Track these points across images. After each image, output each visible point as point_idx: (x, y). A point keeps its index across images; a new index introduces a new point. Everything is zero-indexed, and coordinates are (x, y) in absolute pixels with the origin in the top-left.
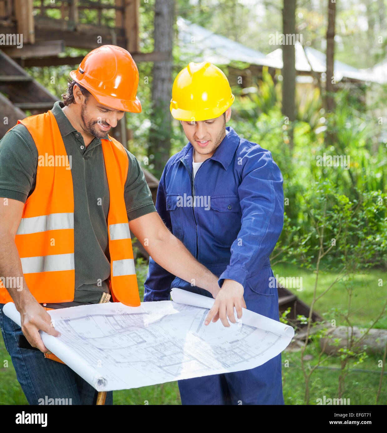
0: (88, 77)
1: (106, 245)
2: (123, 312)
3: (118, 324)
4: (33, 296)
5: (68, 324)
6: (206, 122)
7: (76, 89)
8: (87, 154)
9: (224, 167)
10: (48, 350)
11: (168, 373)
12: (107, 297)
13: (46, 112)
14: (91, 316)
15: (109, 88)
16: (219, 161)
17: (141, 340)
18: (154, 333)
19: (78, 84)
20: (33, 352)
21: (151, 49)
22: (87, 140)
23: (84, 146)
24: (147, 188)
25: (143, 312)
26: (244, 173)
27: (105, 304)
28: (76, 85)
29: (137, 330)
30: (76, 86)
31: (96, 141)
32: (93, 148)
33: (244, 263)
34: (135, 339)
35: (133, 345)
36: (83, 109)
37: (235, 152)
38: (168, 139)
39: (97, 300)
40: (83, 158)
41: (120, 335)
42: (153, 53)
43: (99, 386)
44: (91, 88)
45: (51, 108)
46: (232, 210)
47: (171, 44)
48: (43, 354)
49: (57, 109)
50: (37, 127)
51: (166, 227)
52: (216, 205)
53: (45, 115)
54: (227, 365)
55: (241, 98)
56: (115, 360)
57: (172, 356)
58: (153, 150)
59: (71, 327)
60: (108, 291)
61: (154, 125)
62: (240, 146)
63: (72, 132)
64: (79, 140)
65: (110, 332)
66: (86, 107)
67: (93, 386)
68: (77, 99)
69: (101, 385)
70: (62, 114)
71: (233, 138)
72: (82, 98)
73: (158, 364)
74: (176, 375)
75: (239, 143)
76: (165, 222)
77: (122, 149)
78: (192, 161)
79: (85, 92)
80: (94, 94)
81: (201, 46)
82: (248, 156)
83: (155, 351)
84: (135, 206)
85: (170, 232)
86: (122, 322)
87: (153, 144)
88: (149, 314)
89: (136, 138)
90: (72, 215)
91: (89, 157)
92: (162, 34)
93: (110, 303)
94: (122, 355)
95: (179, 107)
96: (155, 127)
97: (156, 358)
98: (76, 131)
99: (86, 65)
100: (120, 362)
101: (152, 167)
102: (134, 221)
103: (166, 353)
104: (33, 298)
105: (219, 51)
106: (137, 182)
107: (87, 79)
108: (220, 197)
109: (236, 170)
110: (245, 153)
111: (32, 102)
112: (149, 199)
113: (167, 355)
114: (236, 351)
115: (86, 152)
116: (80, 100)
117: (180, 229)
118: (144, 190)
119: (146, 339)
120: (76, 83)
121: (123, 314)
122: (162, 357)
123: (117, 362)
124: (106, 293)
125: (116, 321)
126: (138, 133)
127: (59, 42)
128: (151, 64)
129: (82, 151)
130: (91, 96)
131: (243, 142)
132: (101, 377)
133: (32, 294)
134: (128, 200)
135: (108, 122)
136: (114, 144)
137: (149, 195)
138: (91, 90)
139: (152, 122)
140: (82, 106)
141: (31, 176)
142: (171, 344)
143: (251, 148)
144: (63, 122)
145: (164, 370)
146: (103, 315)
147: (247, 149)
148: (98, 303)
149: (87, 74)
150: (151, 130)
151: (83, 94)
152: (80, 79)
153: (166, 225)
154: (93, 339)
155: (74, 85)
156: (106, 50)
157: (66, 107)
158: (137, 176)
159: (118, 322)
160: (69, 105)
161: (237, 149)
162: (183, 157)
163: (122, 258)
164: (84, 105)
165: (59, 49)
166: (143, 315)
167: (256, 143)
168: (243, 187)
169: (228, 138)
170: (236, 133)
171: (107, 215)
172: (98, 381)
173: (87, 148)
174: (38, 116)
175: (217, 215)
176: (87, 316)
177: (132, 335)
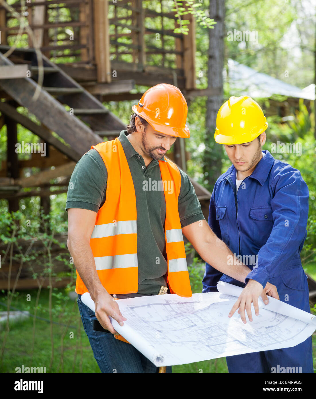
0: (146, 110)
1: (164, 247)
2: (178, 302)
3: (174, 311)
4: (104, 288)
5: (133, 310)
6: (243, 145)
7: (137, 120)
8: (147, 173)
9: (261, 183)
10: (116, 332)
11: (215, 351)
12: (164, 290)
13: (114, 139)
14: (151, 305)
15: (163, 119)
16: (256, 179)
17: (192, 324)
18: (203, 318)
19: (139, 116)
20: (105, 334)
21: (205, 85)
22: (147, 162)
23: (145, 166)
24: (197, 200)
25: (194, 301)
26: (277, 189)
27: (163, 295)
28: (137, 116)
29: (189, 316)
30: (137, 118)
31: (154, 162)
32: (152, 168)
33: (266, 267)
34: (188, 323)
35: (186, 328)
36: (143, 136)
37: (270, 171)
38: (219, 159)
39: (157, 292)
40: (144, 176)
41: (175, 319)
42: (207, 89)
43: (158, 362)
44: (149, 119)
45: (117, 136)
46: (268, 219)
47: (221, 81)
48: (113, 335)
49: (123, 136)
50: (107, 152)
51: (213, 232)
52: (255, 215)
53: (113, 142)
54: (263, 346)
55: (281, 125)
56: (171, 340)
57: (218, 337)
58: (207, 168)
59: (136, 313)
60: (165, 284)
61: (208, 148)
62: (275, 166)
63: (135, 155)
64: (141, 161)
65: (167, 317)
66: (145, 135)
67: (153, 362)
68: (138, 128)
69: (159, 361)
70: (127, 140)
71: (268, 160)
72: (142, 127)
73: (206, 344)
74: (221, 353)
75: (274, 163)
76: (212, 228)
77: (176, 168)
78: (236, 179)
79: (144, 122)
80: (151, 123)
81: (247, 83)
82: (280, 175)
83: (204, 333)
84: (187, 215)
85: (216, 236)
86: (177, 309)
87: (207, 163)
88: (199, 302)
89: (194, 159)
90: (135, 222)
91: (149, 175)
92: (215, 74)
93: (167, 294)
94: (176, 336)
95: (221, 133)
96: (209, 150)
97: (205, 339)
98: (138, 154)
99: (145, 100)
100: (175, 342)
101: (206, 182)
102: (186, 228)
103: (213, 335)
104: (104, 290)
105: (261, 86)
106: (188, 195)
107: (146, 111)
108: (258, 208)
109: (271, 186)
110: (278, 172)
111: (109, 130)
112: (199, 209)
113: (213, 336)
114: (270, 334)
115: (146, 171)
116: (140, 129)
117: (227, 235)
118: (194, 202)
119: (196, 323)
120: (137, 115)
121: (178, 303)
122: (209, 338)
123: (173, 342)
124: (164, 286)
125: (172, 308)
126: (195, 154)
127: (130, 81)
128: (205, 98)
129: (143, 170)
130: (149, 125)
131: (277, 163)
132: (159, 355)
133: (103, 286)
134: (181, 210)
135: (163, 146)
136: (169, 165)
137: (199, 206)
138: (149, 120)
139: (206, 146)
140: (143, 134)
141: (102, 191)
142: (218, 328)
143: (283, 167)
144: (127, 147)
145: (211, 349)
146: (161, 304)
147: (280, 169)
148: (158, 295)
149: (145, 108)
150: (206, 152)
151: (142, 124)
152: (140, 112)
153: (213, 231)
154: (154, 322)
155: (135, 116)
156: (161, 87)
157: (130, 135)
158: (188, 190)
159: (174, 309)
160: (132, 133)
161: (271, 169)
162: (228, 176)
163: (176, 257)
164: (144, 132)
165: (130, 87)
166: (194, 303)
167: (288, 164)
168: (276, 201)
169: (264, 159)
170: (271, 155)
171: (164, 222)
172: (156, 358)
173: (147, 168)
174: (108, 142)
175: (256, 223)
176: (149, 305)
177: (185, 320)
